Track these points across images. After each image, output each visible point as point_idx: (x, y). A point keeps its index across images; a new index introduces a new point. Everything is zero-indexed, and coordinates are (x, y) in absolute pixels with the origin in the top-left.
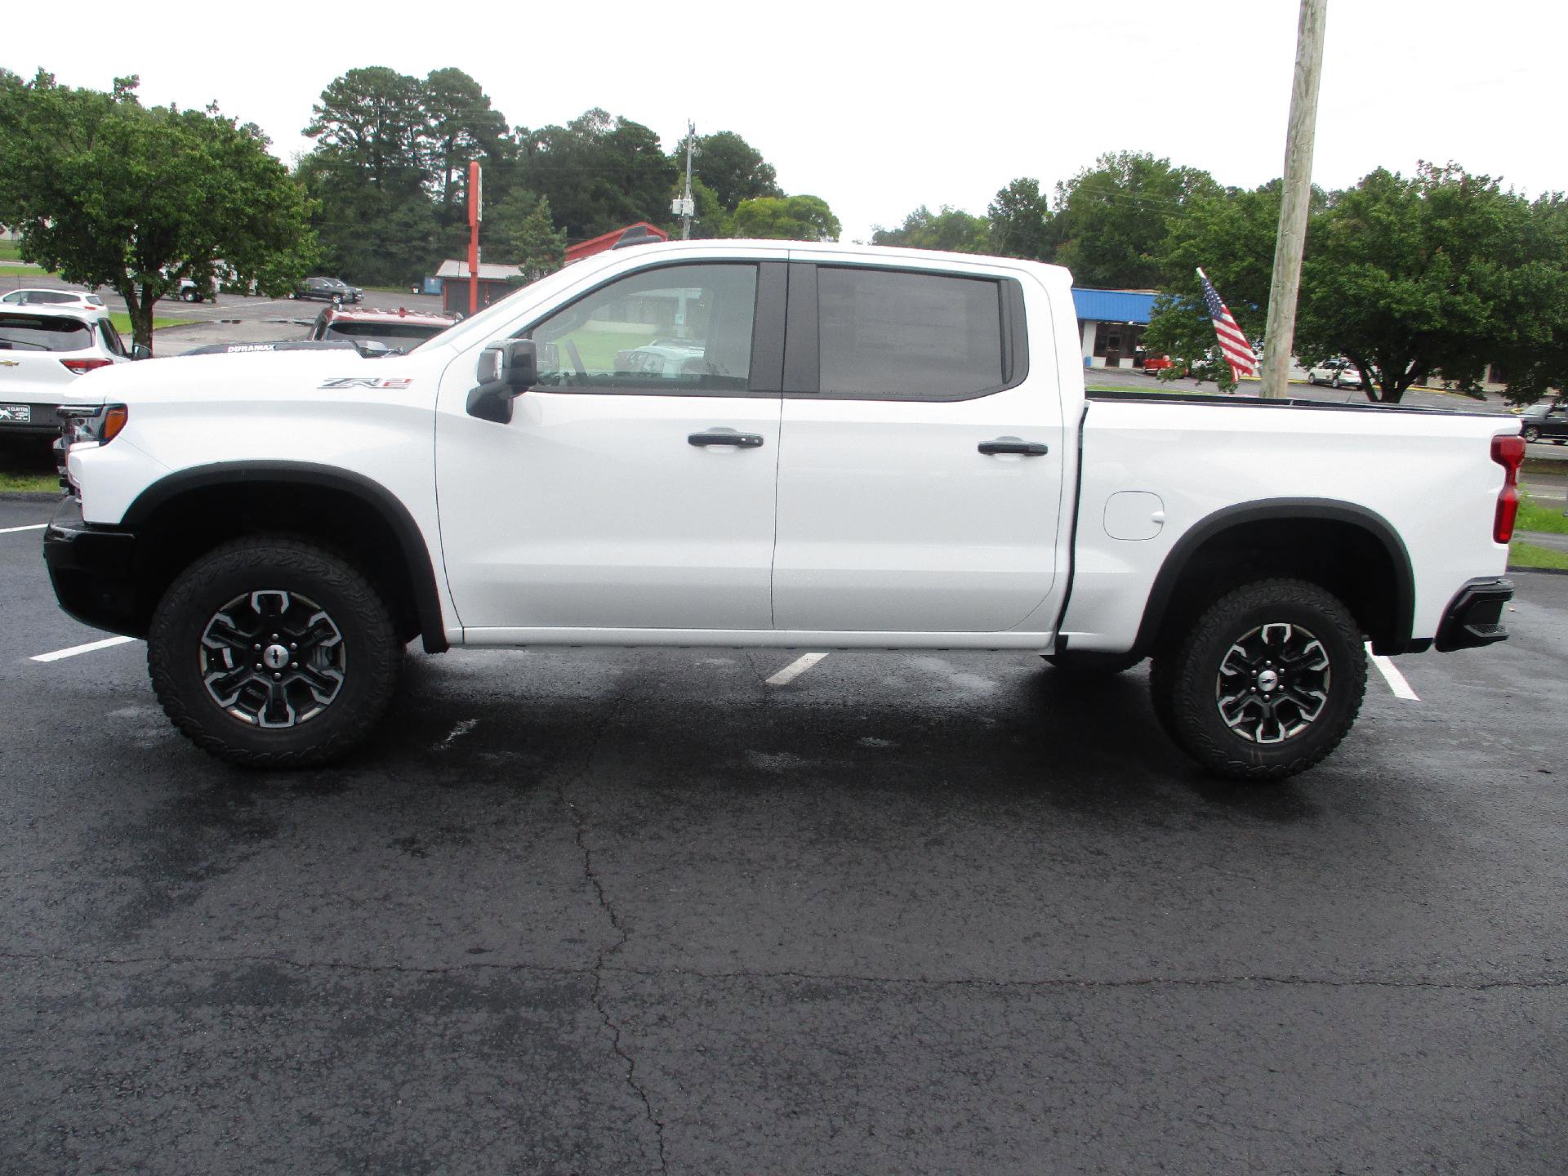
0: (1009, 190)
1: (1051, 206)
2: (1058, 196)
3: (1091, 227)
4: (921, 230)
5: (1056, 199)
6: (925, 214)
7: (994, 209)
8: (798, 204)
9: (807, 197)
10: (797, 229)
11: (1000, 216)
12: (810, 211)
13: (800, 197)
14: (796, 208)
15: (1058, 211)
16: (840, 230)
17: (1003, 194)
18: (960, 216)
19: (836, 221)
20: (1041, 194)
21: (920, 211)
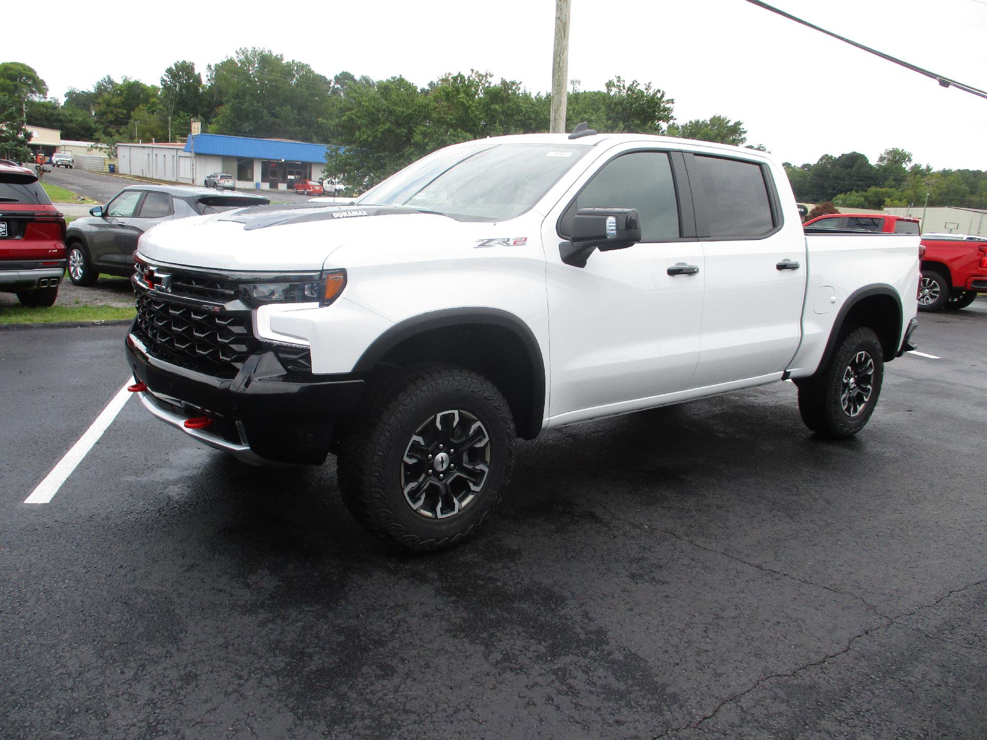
0: (174, 68)
1: (205, 81)
2: (209, 74)
3: (237, 96)
4: (109, 93)
5: (207, 76)
6: (110, 82)
7: (163, 80)
8: (11, 69)
9: (17, 64)
10: (12, 88)
11: (170, 87)
12: (21, 75)
13: (12, 63)
14: (9, 72)
15: (209, 85)
16: (47, 90)
17: (169, 71)
18: (137, 85)
19: (43, 83)
20: (196, 72)
21: (106, 79)
